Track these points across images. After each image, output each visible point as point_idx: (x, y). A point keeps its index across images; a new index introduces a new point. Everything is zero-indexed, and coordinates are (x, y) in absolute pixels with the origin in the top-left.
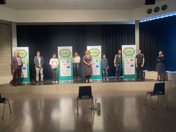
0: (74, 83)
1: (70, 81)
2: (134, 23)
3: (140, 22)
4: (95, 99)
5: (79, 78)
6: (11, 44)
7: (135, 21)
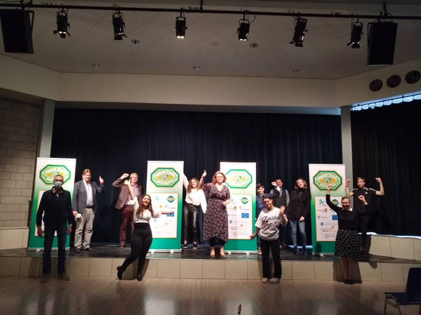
0: (183, 257)
1: (172, 251)
2: (338, 112)
3: (354, 109)
4: (238, 307)
5: (195, 246)
6: (37, 152)
7: (342, 108)
